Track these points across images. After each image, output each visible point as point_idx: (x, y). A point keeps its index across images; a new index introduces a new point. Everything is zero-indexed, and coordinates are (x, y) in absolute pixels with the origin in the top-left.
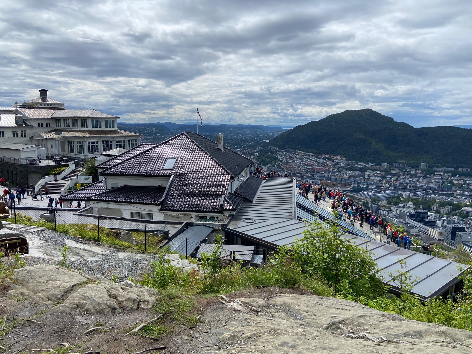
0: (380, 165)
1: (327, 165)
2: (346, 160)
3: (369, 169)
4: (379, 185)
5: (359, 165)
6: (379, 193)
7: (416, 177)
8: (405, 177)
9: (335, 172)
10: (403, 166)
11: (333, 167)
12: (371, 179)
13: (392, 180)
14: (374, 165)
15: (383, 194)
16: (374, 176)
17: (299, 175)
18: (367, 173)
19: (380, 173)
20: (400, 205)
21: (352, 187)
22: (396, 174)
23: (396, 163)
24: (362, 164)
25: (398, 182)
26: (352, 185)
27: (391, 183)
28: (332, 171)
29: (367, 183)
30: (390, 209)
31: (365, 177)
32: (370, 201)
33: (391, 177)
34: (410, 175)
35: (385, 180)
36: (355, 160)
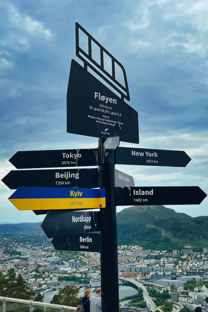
0: (171, 251)
1: (126, 256)
3: (162, 256)
4: (174, 271)
5: (154, 253)
6: (175, 279)
7: (201, 261)
8: (193, 261)
9: (134, 262)
10: (189, 251)
11: (132, 257)
12: (166, 266)
13: (183, 265)
14: (167, 252)
15: (178, 280)
16: (168, 263)
18: (162, 260)
19: (173, 260)
20: (195, 289)
21: (150, 276)
22: (185, 259)
23: (184, 248)
24: (156, 252)
25: (188, 266)
26: (150, 274)
27: (183, 268)
28: (131, 261)
30: (188, 294)
31: (160, 265)
32: (169, 289)
33: (182, 262)
34: (197, 259)
35: (177, 266)
36: (150, 248)
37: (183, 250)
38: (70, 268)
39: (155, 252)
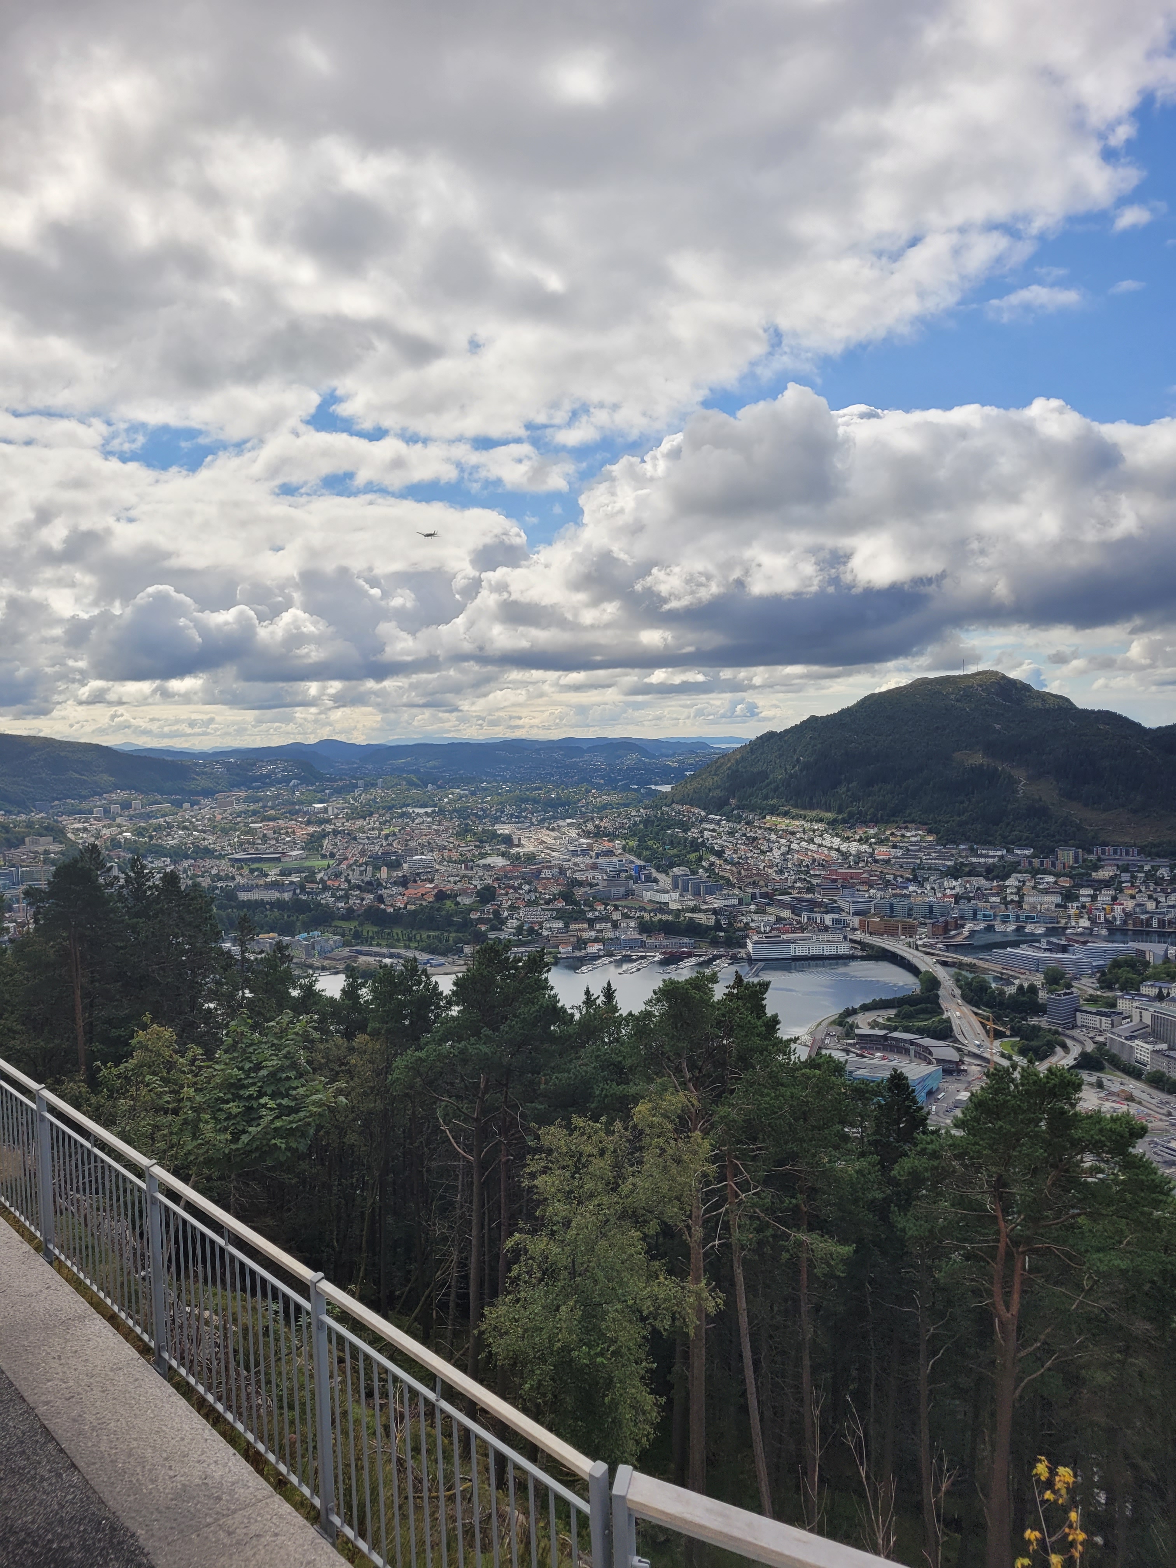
0: (1051, 852)
1: (876, 861)
2: (939, 842)
3: (1015, 868)
4: (1058, 922)
5: (982, 856)
6: (1064, 949)
8: (1140, 891)
9: (905, 885)
10: (1127, 853)
11: (897, 866)
12: (1030, 904)
13: (1098, 904)
14: (1034, 856)
15: (1077, 955)
16: (1035, 892)
17: (787, 898)
18: (1012, 882)
19: (1056, 883)
20: (1144, 990)
21: (967, 934)
22: (1108, 881)
23: (1105, 844)
24: (991, 853)
25: (1119, 909)
26: (967, 927)
27: (1096, 912)
28: (895, 879)
29: (1017, 917)
30: (1114, 1005)
31: (1005, 898)
32: (1038, 980)
33: (1092, 892)
34: (1156, 884)
35: (1075, 905)
36: (967, 840)
37: (1100, 849)
38: (676, 895)
39: (984, 852)
